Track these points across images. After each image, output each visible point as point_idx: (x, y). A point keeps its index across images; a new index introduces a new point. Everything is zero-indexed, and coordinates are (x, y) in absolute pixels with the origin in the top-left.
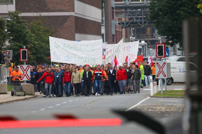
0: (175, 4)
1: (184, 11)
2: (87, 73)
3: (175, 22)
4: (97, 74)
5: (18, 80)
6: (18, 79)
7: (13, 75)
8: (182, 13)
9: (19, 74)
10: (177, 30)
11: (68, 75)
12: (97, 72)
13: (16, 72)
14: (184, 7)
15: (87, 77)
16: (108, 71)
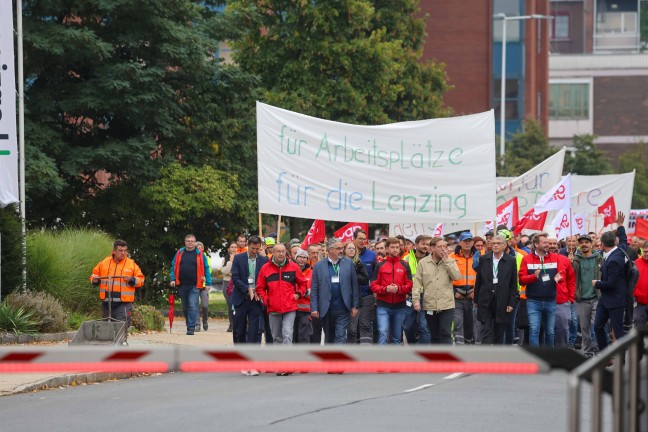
2: (496, 262)
4: (541, 273)
5: (116, 300)
6: (118, 295)
7: (100, 274)
9: (126, 270)
11: (398, 270)
12: (537, 266)
13: (113, 265)
15: (495, 281)
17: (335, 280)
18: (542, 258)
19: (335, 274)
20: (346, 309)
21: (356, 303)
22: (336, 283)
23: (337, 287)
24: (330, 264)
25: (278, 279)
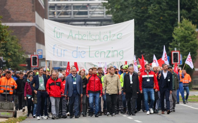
0: (143, 16)
1: (151, 23)
3: (143, 33)
4: (147, 78)
5: (8, 93)
8: (149, 25)
9: (11, 82)
10: (144, 40)
12: (146, 76)
14: (151, 19)
16: (160, 75)
17: (75, 83)
18: (148, 73)
19: (74, 81)
20: (79, 94)
21: (82, 92)
22: (75, 84)
23: (75, 86)
24: (72, 77)
25: (54, 85)
